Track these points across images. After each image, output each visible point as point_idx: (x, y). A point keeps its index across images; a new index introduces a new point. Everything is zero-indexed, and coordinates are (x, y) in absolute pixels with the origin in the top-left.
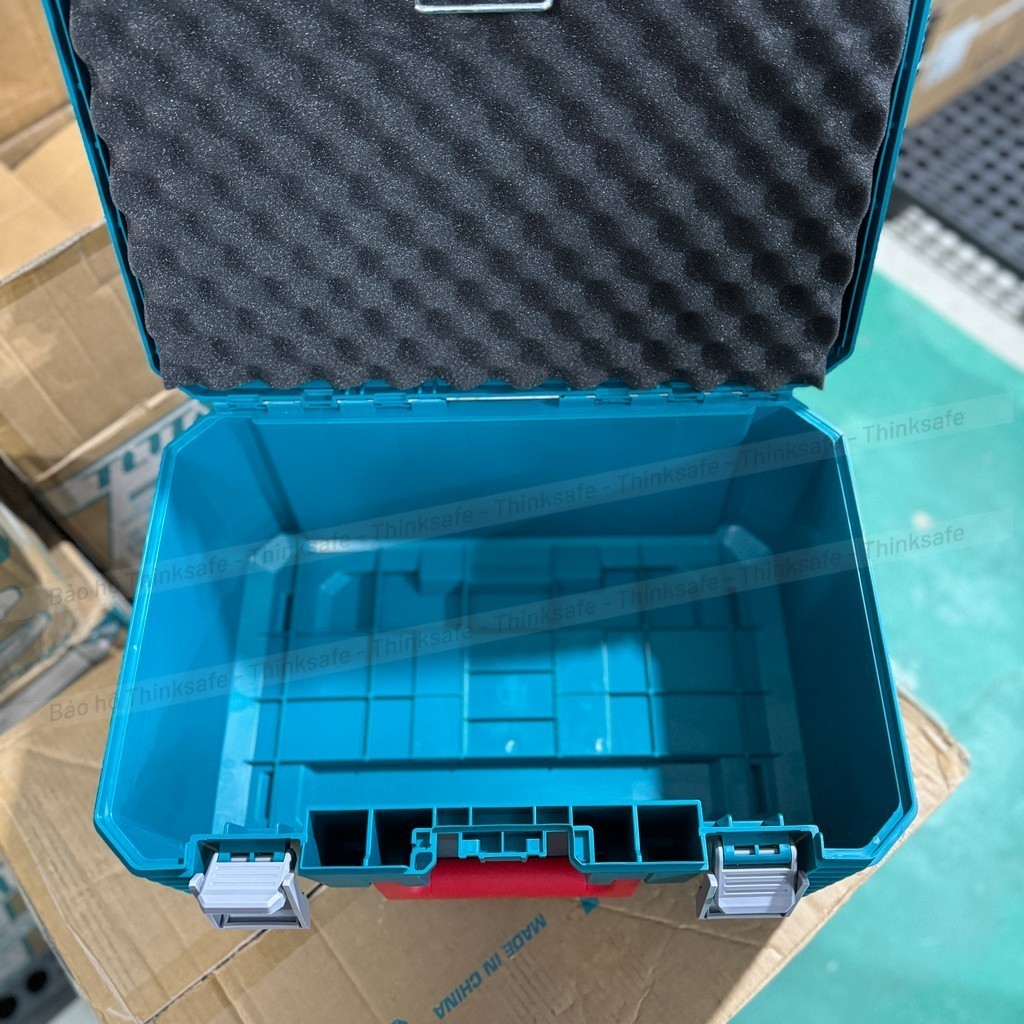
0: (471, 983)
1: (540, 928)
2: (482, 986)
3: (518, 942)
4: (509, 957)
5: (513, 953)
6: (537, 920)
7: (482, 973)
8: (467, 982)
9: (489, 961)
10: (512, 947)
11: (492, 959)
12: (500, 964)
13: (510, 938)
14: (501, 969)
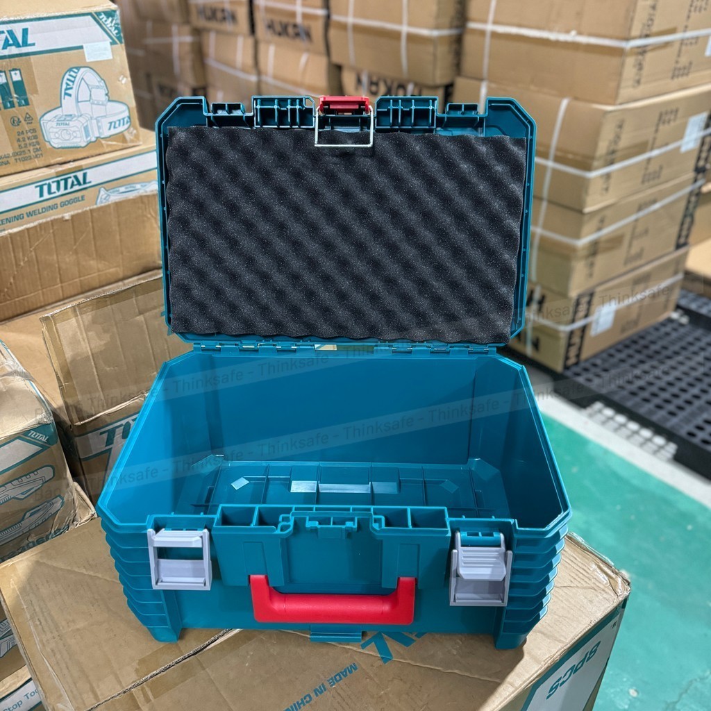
0: (305, 701)
1: (353, 670)
2: (312, 702)
3: (338, 678)
4: (332, 686)
5: (334, 684)
6: (351, 666)
7: (313, 695)
8: (302, 700)
9: (318, 687)
10: (334, 680)
11: (320, 687)
13: (333, 676)
14: (325, 692)
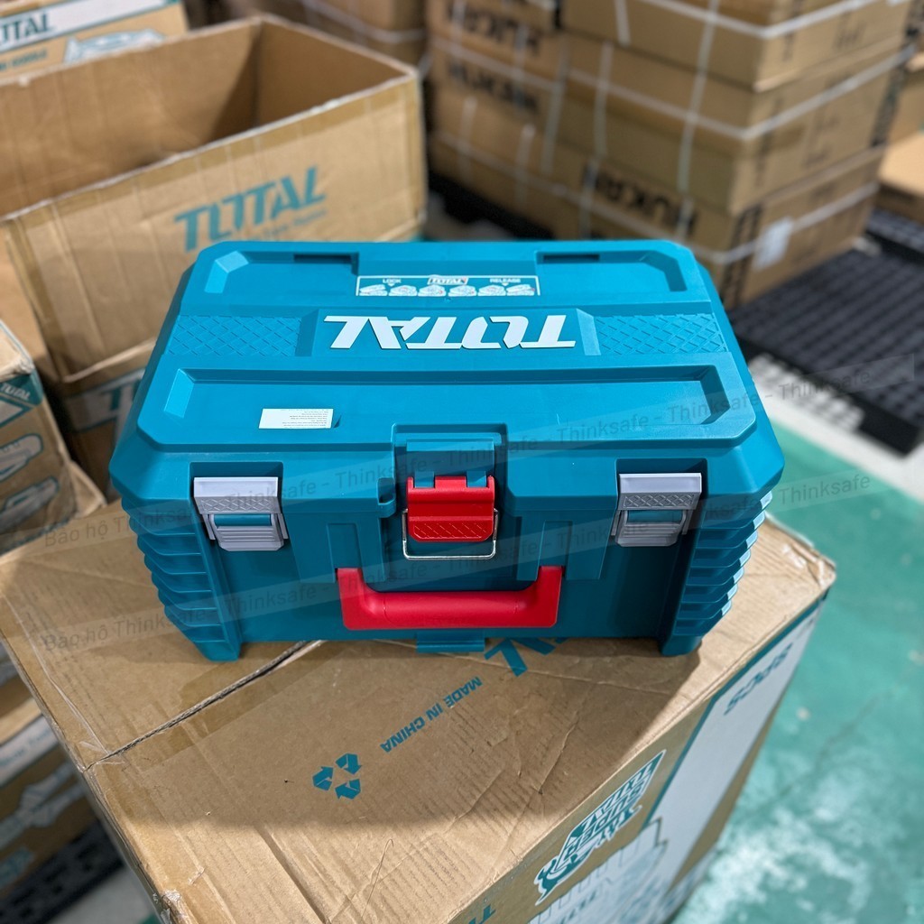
0: (415, 726)
1: (476, 686)
2: (425, 727)
3: (457, 696)
5: (453, 703)
6: (473, 682)
7: (425, 718)
8: (411, 725)
9: (431, 709)
10: (452, 699)
11: (434, 708)
13: (450, 693)
14: (441, 715)
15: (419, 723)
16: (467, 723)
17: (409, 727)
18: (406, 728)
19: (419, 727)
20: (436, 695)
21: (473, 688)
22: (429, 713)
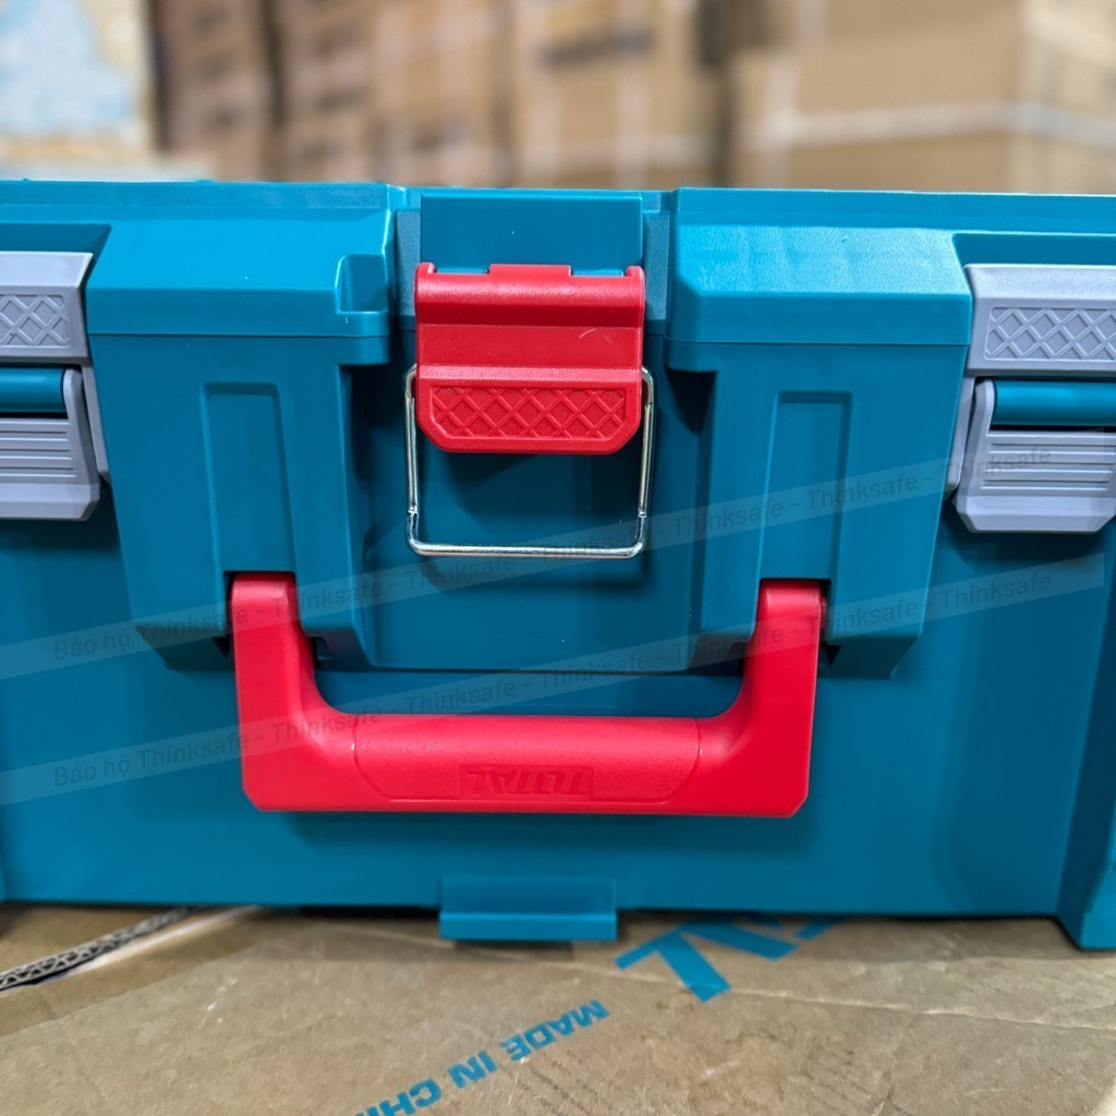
0: (413, 1100)
1: (594, 1019)
2: (443, 1103)
3: (539, 1037)
4: (517, 1058)
5: (526, 1052)
6: (585, 1010)
7: (444, 1083)
8: (402, 1097)
10: (525, 1044)
11: (472, 1062)
12: (491, 1067)
13: (520, 1031)
14: (491, 1077)
15: (426, 1094)
16: (565, 1096)
17: (394, 1102)
18: (385, 1106)
19: (421, 1103)
20: (478, 1034)
21: (585, 1022)
22: (457, 1074)
